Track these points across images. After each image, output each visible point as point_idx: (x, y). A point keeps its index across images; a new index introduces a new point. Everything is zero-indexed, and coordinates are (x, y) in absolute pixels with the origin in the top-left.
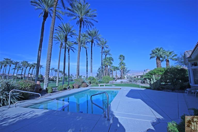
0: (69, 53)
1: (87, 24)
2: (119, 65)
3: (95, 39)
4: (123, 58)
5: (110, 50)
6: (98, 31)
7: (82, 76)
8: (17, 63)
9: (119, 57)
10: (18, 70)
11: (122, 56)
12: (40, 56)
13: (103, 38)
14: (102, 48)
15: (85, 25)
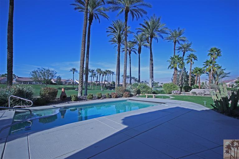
0: (130, 56)
1: (137, 15)
2: (204, 66)
3: (155, 32)
4: (216, 53)
5: (191, 44)
6: (159, 19)
7: (158, 83)
8: (93, 71)
9: (209, 52)
10: (94, 78)
11: (216, 49)
12: (88, 63)
13: (166, 28)
14: (175, 43)
15: (135, 16)
